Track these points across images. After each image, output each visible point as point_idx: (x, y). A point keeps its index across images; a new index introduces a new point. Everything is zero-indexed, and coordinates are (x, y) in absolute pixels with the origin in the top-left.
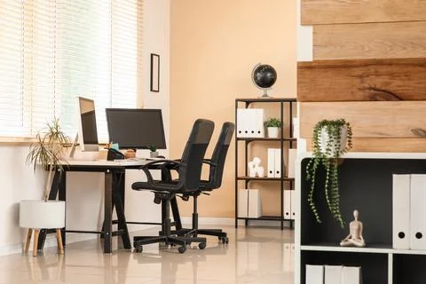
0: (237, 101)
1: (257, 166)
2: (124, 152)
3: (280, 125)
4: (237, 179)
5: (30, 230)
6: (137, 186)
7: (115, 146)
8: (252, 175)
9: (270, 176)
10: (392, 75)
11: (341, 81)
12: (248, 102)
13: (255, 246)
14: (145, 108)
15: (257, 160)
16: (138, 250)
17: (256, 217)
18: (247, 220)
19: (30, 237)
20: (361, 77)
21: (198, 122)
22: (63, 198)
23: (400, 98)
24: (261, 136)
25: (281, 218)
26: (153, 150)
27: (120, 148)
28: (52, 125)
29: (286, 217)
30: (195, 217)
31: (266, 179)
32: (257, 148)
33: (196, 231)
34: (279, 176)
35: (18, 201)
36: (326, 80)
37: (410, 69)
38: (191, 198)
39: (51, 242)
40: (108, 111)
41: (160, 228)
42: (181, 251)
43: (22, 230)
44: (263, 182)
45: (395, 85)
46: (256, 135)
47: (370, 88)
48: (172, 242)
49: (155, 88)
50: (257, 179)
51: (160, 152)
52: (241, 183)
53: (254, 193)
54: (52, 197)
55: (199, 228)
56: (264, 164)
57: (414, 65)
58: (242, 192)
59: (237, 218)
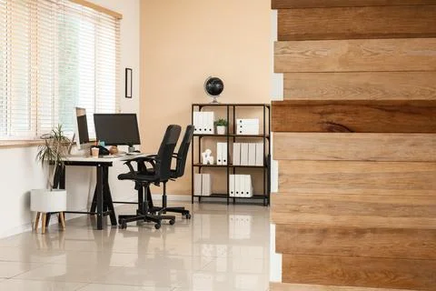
0: (193, 105)
1: (208, 157)
2: (109, 148)
3: (227, 124)
4: (193, 165)
5: (39, 214)
6: (121, 177)
7: (102, 144)
8: (205, 163)
9: (219, 163)
10: (345, 113)
11: (305, 116)
12: (201, 106)
13: (206, 217)
14: (122, 112)
15: (208, 152)
16: (123, 226)
17: (208, 195)
18: (200, 197)
19: (38, 218)
20: (321, 114)
21: (170, 128)
22: (63, 187)
23: (350, 130)
24: (212, 133)
25: (227, 196)
26: (131, 146)
27: (106, 145)
28: (56, 130)
29: (231, 195)
30: (164, 198)
31: (215, 166)
32: (208, 142)
33: (165, 209)
34: (226, 164)
35: (29, 190)
36: (293, 116)
37: (359, 108)
38: (161, 184)
39: (54, 221)
40: (95, 115)
41: (137, 207)
42: (157, 227)
43: (32, 213)
44: (213, 168)
45: (347, 121)
46: (208, 132)
47: (327, 123)
48: (149, 219)
49: (129, 95)
50: (208, 166)
51: (136, 147)
52: (196, 169)
53: (207, 177)
54: (55, 187)
55: (168, 207)
56: (214, 154)
57: (362, 105)
58: (197, 176)
59: (193, 196)
